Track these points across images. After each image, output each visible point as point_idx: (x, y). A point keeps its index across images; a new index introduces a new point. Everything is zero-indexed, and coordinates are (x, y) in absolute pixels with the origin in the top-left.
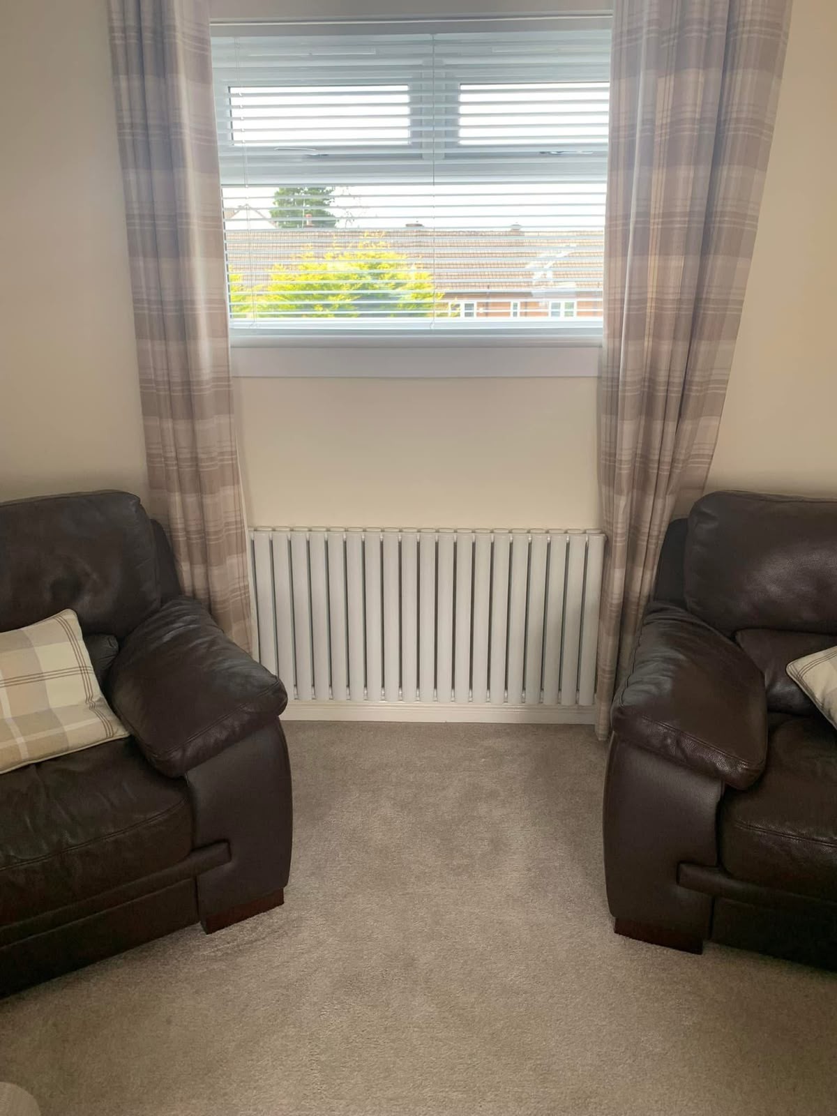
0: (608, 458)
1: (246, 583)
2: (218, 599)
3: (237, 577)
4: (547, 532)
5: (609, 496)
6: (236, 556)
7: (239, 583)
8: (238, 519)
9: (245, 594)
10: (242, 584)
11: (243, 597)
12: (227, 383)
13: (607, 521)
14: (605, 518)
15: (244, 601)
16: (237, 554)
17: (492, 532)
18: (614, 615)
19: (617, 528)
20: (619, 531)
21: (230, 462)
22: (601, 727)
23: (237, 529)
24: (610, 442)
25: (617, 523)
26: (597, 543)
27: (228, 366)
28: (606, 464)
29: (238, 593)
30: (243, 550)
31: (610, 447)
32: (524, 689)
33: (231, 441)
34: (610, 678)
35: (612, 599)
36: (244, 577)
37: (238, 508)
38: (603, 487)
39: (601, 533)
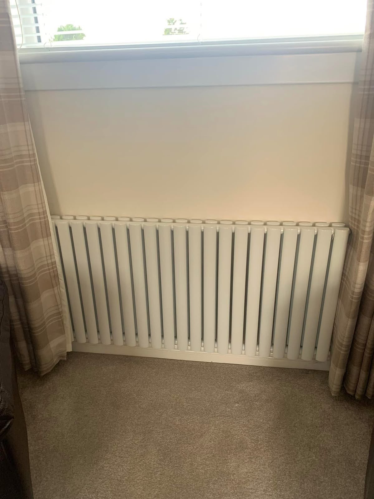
0: (359, 160)
1: (53, 260)
2: (23, 276)
3: (45, 255)
4: (297, 225)
5: (357, 195)
6: (42, 240)
7: (47, 260)
8: (41, 210)
9: (53, 268)
10: (50, 261)
11: (51, 270)
12: (18, 94)
13: (352, 217)
14: (350, 214)
15: (52, 274)
16: (43, 238)
17: (249, 224)
18: (355, 301)
19: (365, 226)
20: (367, 229)
21: (29, 164)
22: (334, 386)
23: (40, 218)
24: (362, 145)
25: (365, 221)
26: (342, 236)
27: (18, 78)
28: (355, 166)
29: (47, 268)
30: (48, 235)
31: (361, 151)
32: (272, 344)
33: (28, 145)
34: (346, 351)
35: (354, 287)
36: (51, 255)
37: (39, 202)
38: (351, 186)
39: (346, 226)
